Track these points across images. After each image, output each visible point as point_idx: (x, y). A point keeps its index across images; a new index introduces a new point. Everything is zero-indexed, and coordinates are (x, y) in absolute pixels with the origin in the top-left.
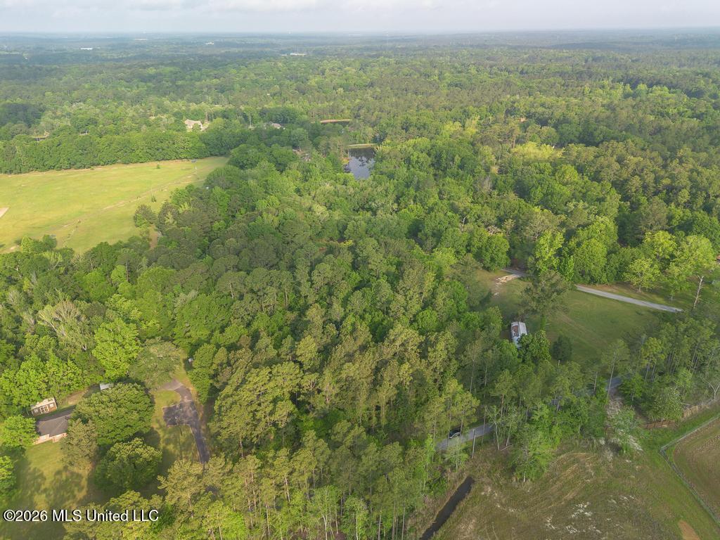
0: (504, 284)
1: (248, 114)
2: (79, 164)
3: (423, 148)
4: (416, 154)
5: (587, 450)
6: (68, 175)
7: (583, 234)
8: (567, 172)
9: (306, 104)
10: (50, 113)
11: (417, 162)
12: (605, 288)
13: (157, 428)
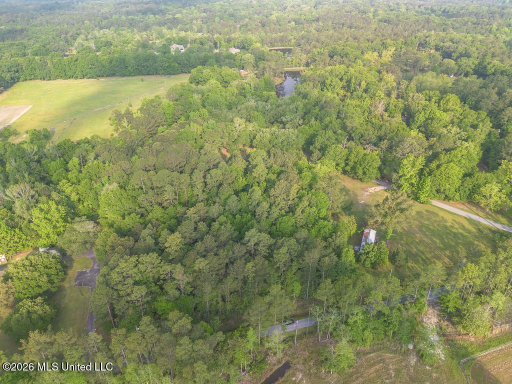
0: (372, 194)
1: (218, 42)
2: (89, 75)
3: (338, 73)
4: (330, 78)
5: (395, 352)
6: (81, 83)
7: (443, 158)
8: (451, 100)
9: (263, 34)
10: (82, 36)
11: (330, 85)
12: (458, 205)
13: (67, 287)
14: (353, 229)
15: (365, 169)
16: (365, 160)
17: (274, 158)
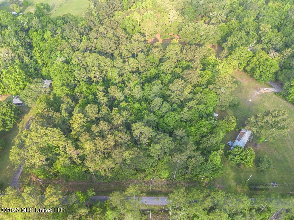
0: (261, 95)
14: (233, 127)
15: (262, 73)
16: (265, 65)
17: (186, 53)
